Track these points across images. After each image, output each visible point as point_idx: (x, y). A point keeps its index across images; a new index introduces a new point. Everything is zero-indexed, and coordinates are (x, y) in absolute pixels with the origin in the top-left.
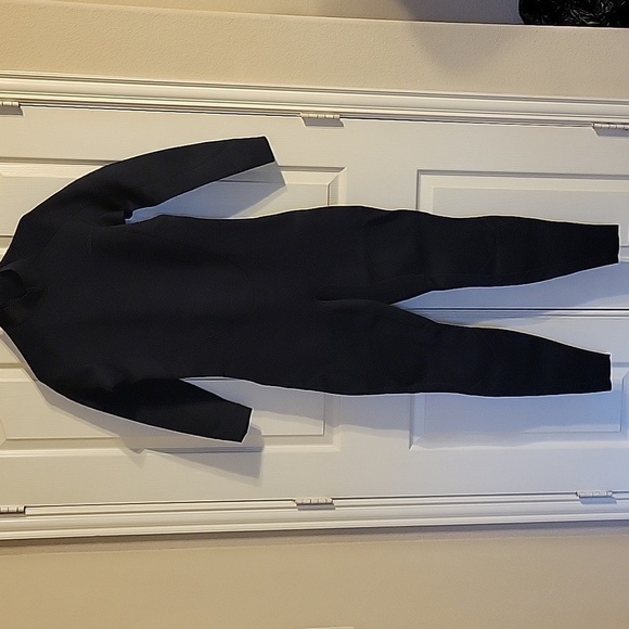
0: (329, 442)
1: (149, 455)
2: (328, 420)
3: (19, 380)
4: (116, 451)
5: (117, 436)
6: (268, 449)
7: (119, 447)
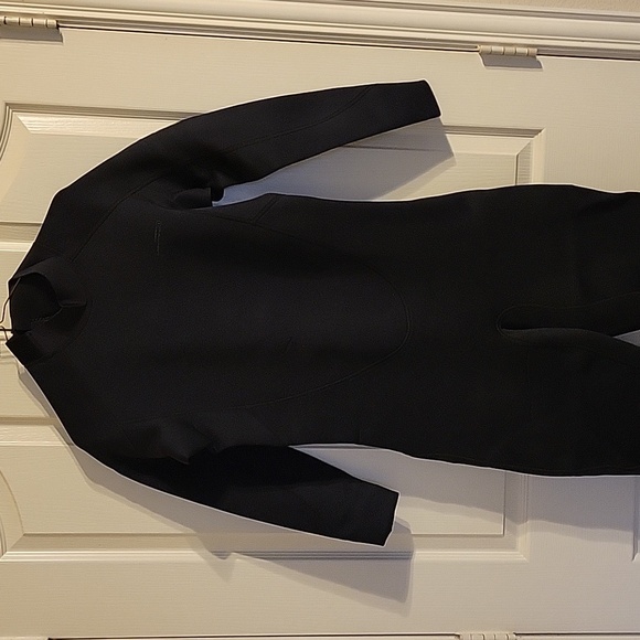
0: (512, 547)
1: (239, 562)
2: (511, 513)
3: (46, 443)
4: (190, 555)
5: (192, 531)
6: (420, 556)
7: (193, 547)
